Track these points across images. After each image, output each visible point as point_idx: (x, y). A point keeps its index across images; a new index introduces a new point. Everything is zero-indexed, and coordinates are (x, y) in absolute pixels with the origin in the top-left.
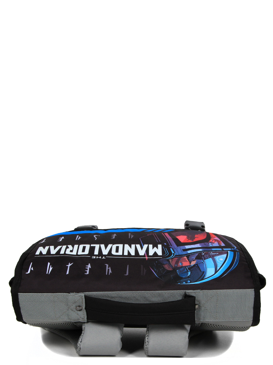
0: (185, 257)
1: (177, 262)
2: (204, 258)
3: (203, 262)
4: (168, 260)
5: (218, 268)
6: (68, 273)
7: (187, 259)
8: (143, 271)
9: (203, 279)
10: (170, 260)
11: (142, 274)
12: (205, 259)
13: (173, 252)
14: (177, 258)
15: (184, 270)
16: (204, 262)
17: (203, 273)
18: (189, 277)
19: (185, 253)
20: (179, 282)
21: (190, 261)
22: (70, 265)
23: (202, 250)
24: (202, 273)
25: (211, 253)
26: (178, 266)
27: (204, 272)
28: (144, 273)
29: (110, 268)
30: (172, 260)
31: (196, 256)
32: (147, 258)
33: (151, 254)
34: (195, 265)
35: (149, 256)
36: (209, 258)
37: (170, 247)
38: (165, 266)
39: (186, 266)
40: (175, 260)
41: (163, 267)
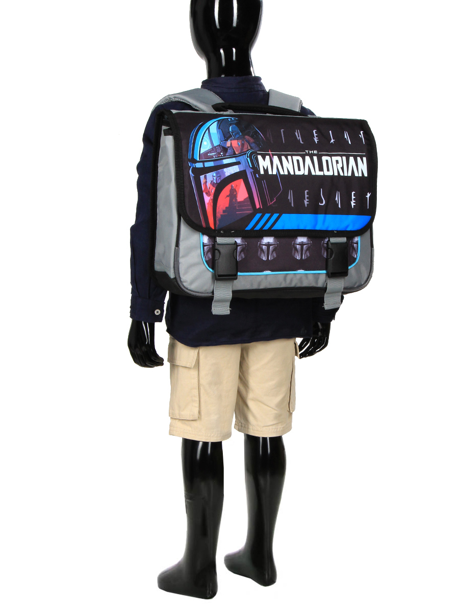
0: (237, 153)
1: (243, 145)
2: (220, 147)
4: (252, 148)
5: (207, 131)
6: (330, 132)
8: (270, 136)
9: (218, 121)
10: (249, 148)
11: (270, 131)
12: (220, 145)
13: (248, 159)
14: (244, 150)
15: (235, 135)
16: (220, 141)
17: (219, 127)
18: (231, 124)
19: (239, 159)
22: (332, 141)
23: (224, 160)
24: (221, 127)
25: (215, 155)
26: (241, 140)
27: (219, 129)
28: (268, 133)
29: (298, 138)
32: (270, 153)
33: (267, 158)
34: (227, 140)
35: (269, 155)
36: (216, 146)
37: (252, 170)
38: (252, 140)
39: (234, 139)
40: (245, 148)
41: (254, 139)
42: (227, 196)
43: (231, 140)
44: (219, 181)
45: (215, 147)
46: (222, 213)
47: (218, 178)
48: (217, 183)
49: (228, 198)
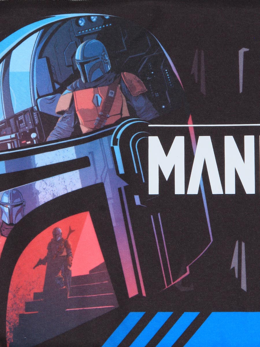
1: (109, 102)
2: (33, 115)
3: (39, 97)
7: (81, 120)
8: (199, 70)
9: (46, 28)
10: (125, 112)
11: (203, 54)
12: (32, 109)
13: (117, 149)
16: (36, 97)
18: (81, 39)
20: (106, 21)
21: (73, 113)
24: (45, 54)
26: (106, 88)
27: (40, 57)
28: (196, 57)
30: (121, 114)
31: (54, 132)
32: (191, 125)
33: (179, 142)
34: (61, 91)
35: (184, 132)
36: (20, 114)
37: (123, 184)
38: (139, 87)
39: (85, 87)
40: (112, 113)
41: (146, 83)
42: (41, 262)
43: (74, 90)
44: (20, 217)
45: (16, 117)
46: (22, 311)
47: (16, 210)
48: (11, 224)
49: (43, 268)
